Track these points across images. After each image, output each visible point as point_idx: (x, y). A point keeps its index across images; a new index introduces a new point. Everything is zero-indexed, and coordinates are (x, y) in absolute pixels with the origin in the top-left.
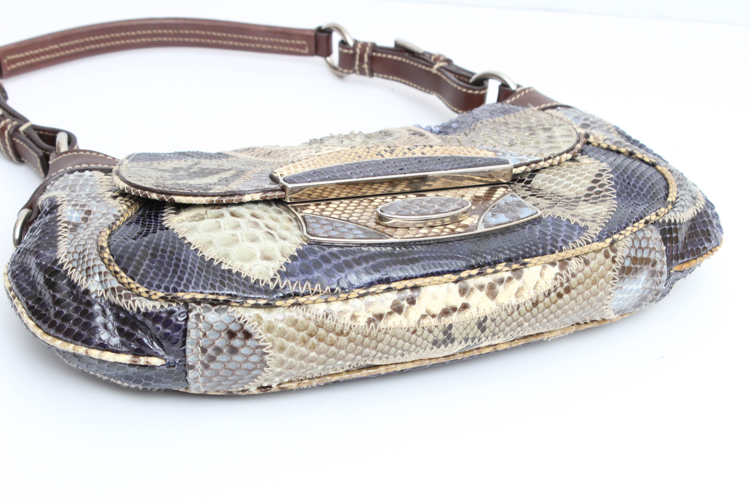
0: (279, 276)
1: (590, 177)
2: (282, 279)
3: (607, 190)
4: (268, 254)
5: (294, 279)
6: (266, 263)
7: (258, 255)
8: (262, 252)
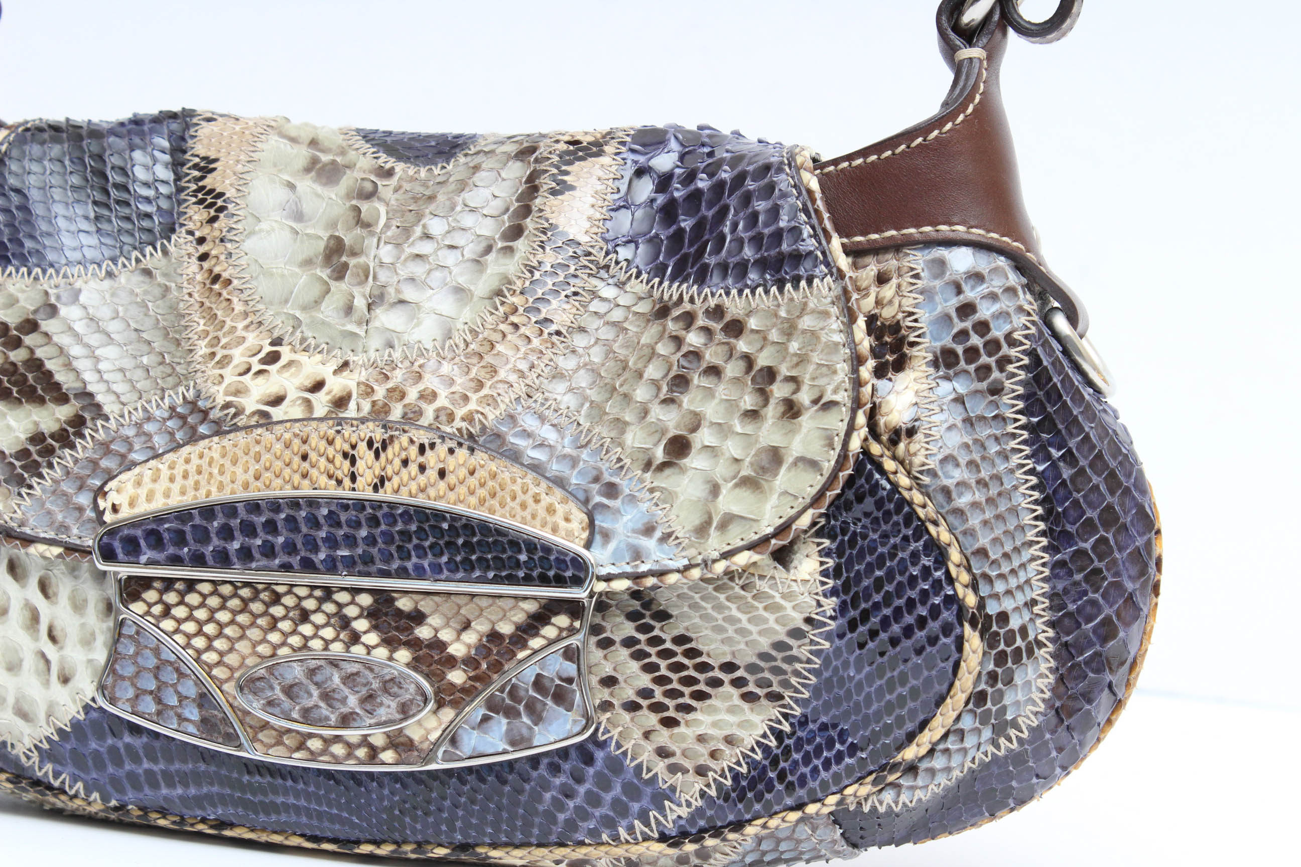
0: (36, 753)
1: (776, 632)
2: (41, 761)
3: (797, 674)
4: (26, 707)
5: (59, 768)
6: (20, 723)
7: (11, 700)
8: (17, 701)
